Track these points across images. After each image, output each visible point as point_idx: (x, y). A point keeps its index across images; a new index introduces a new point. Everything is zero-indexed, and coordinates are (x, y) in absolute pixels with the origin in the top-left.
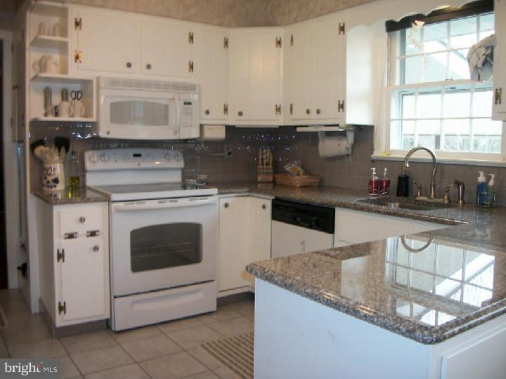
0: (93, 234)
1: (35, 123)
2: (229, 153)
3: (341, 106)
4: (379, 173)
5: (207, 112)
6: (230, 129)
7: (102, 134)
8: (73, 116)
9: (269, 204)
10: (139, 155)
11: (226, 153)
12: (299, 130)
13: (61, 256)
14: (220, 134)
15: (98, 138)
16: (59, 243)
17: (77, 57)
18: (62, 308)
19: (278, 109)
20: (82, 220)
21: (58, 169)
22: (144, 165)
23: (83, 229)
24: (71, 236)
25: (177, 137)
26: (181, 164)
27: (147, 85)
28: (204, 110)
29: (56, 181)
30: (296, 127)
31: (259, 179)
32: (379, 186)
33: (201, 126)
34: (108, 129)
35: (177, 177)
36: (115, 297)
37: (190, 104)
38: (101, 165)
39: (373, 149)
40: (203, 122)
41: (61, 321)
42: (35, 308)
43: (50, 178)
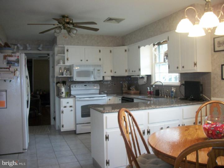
0: (71, 107)
1: (57, 77)
2: (115, 84)
3: (140, 70)
4: (150, 89)
5: (105, 72)
6: (112, 77)
7: (74, 80)
8: (66, 75)
9: (121, 99)
10: (86, 86)
11: (114, 84)
12: (132, 77)
13: (63, 112)
14: (110, 79)
15: (73, 81)
16: (62, 108)
17: (67, 59)
18: (63, 126)
19: (126, 71)
20: (68, 103)
21: (63, 90)
22: (87, 88)
23: (68, 105)
24: (65, 107)
25: (95, 80)
26: (99, 88)
27: (87, 66)
28: (104, 72)
29: (63, 93)
30: (131, 76)
31: (124, 92)
32: (150, 93)
33: (103, 77)
34: (76, 78)
35: (98, 92)
36: (77, 124)
37: (99, 70)
38: (75, 89)
39: (151, 82)
40: (104, 75)
41: (63, 130)
42: (57, 128)
43: (61, 92)
